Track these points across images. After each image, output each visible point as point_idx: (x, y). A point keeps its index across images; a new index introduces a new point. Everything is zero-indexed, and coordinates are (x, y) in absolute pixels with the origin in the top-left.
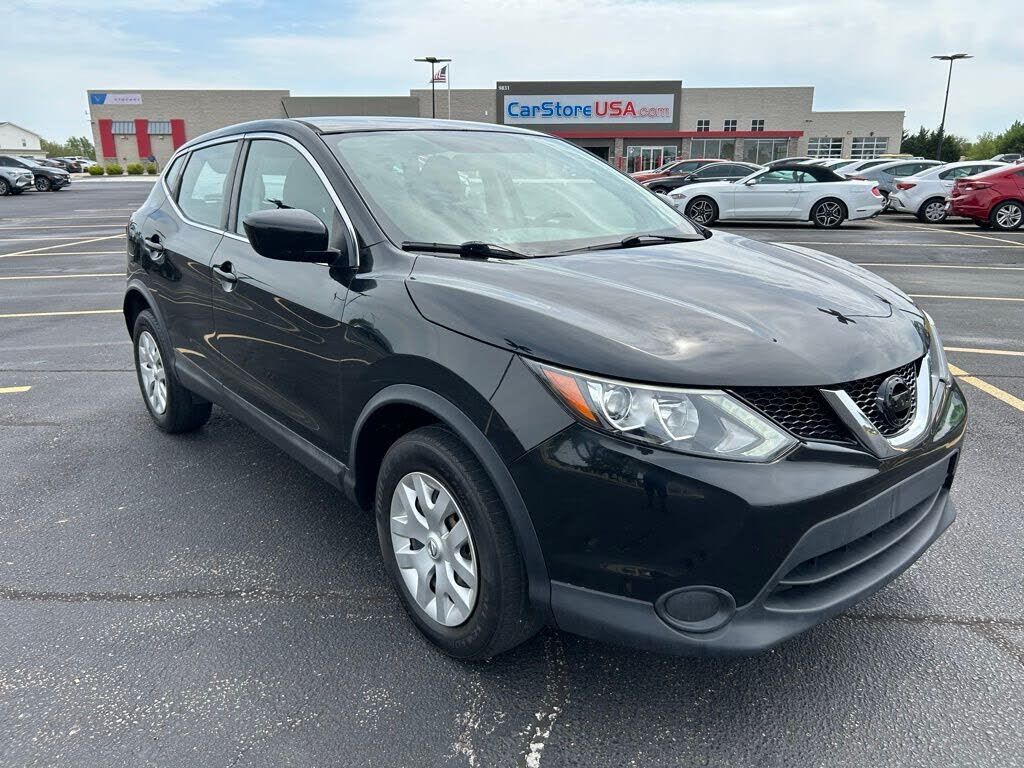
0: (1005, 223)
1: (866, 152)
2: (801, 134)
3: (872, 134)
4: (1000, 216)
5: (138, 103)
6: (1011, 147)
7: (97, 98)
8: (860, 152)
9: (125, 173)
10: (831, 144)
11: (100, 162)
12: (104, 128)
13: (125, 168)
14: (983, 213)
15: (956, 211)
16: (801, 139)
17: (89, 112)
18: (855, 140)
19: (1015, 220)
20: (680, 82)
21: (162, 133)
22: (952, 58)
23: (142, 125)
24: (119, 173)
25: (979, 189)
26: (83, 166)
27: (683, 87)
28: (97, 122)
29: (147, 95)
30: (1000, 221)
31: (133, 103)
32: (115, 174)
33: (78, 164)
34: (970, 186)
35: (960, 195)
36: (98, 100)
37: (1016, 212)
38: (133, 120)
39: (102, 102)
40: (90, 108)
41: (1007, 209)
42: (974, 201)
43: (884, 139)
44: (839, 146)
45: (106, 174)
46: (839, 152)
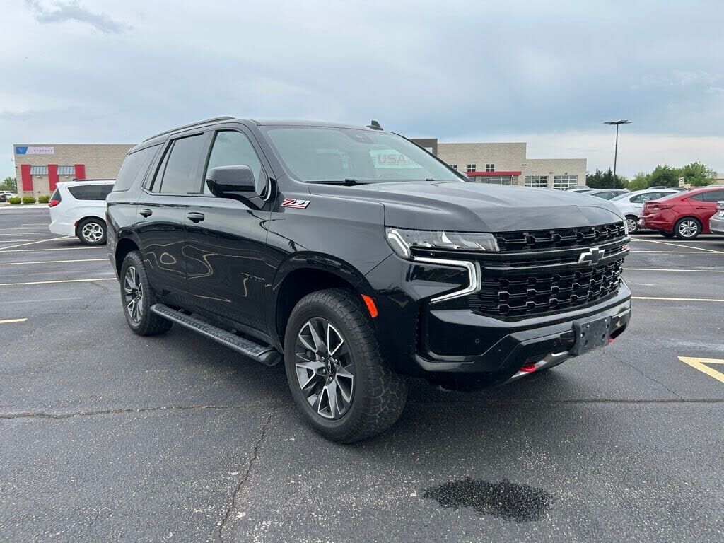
0: (686, 233)
1: (563, 186)
2: (520, 173)
3: (566, 174)
4: (682, 229)
5: (50, 153)
6: (658, 182)
7: (20, 150)
8: (559, 186)
9: (37, 202)
10: (540, 180)
11: (20, 194)
12: (25, 170)
13: (37, 198)
14: (669, 226)
15: (647, 225)
16: (520, 177)
17: (14, 159)
18: (555, 178)
19: (693, 232)
20: (436, 140)
21: (68, 173)
22: (618, 123)
23: (53, 169)
24: (33, 202)
25: (663, 209)
26: (8, 197)
27: (438, 142)
28: (20, 167)
29: (57, 147)
30: (682, 232)
31: (48, 153)
32: (29, 202)
33: (4, 196)
34: (657, 207)
35: (649, 214)
36: (21, 151)
37: (693, 225)
38: (47, 165)
39: (24, 153)
40: (15, 157)
41: (686, 223)
42: (660, 218)
43: (574, 177)
44: (546, 182)
45: (22, 203)
46: (545, 186)
